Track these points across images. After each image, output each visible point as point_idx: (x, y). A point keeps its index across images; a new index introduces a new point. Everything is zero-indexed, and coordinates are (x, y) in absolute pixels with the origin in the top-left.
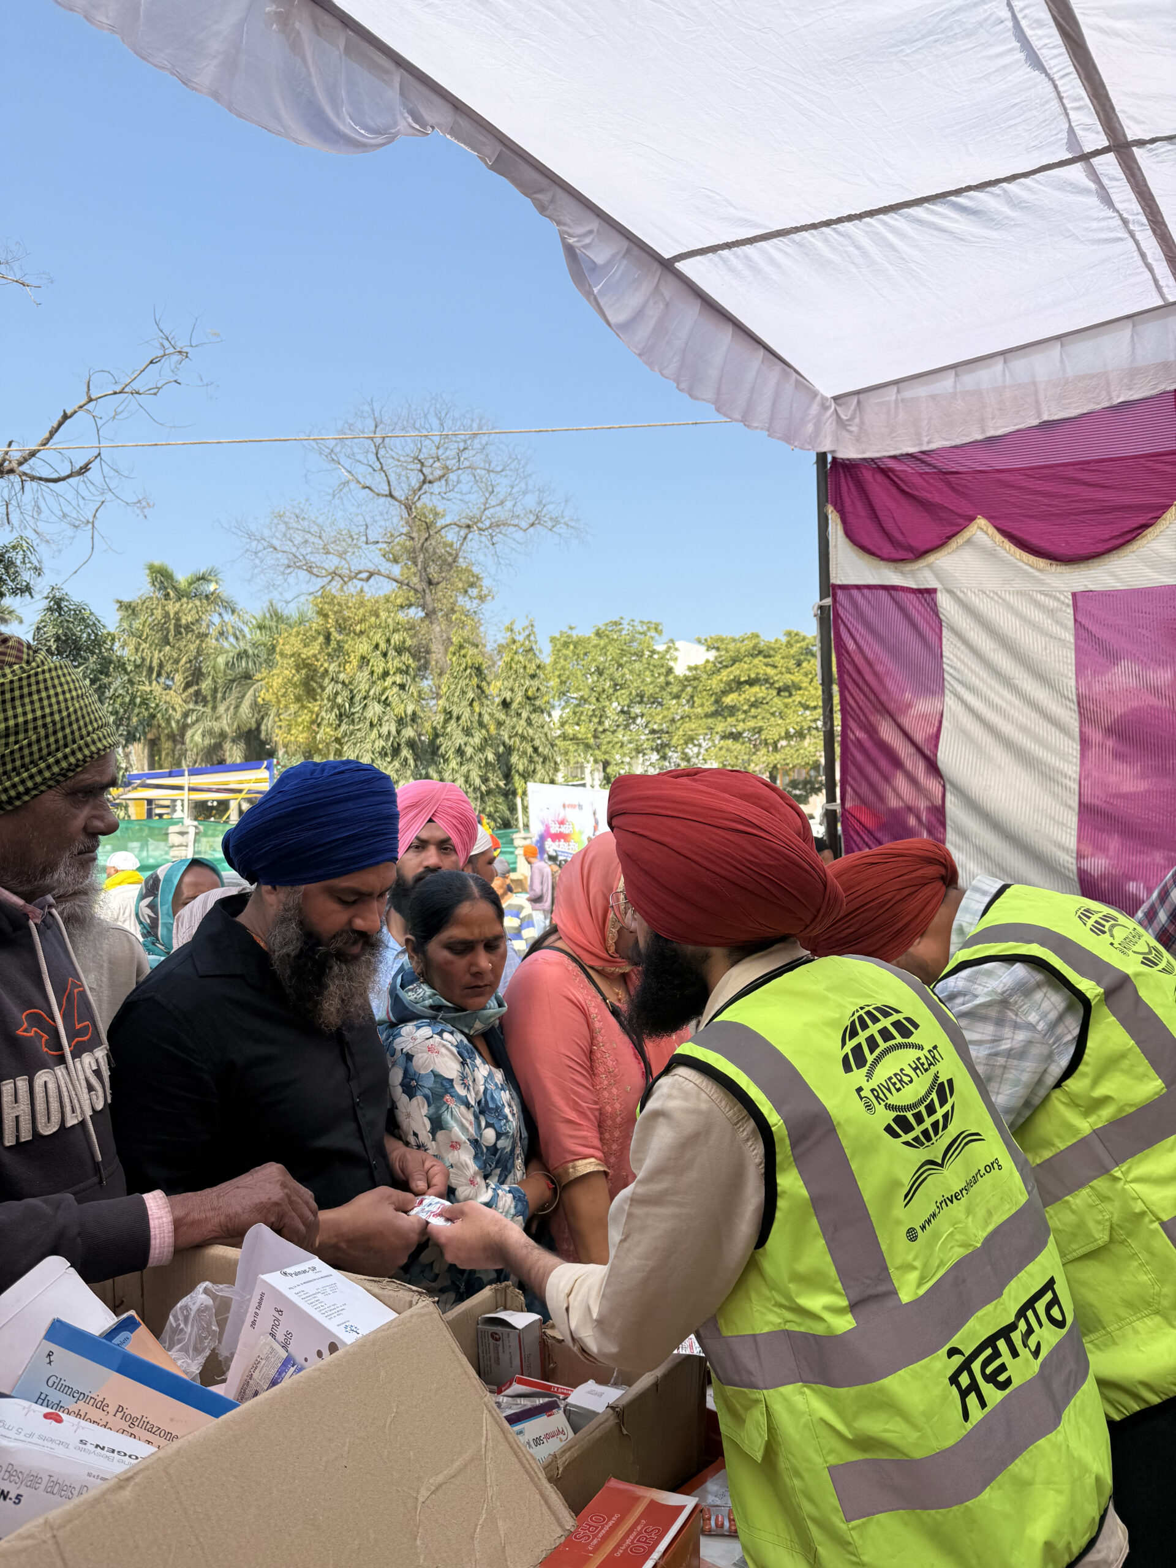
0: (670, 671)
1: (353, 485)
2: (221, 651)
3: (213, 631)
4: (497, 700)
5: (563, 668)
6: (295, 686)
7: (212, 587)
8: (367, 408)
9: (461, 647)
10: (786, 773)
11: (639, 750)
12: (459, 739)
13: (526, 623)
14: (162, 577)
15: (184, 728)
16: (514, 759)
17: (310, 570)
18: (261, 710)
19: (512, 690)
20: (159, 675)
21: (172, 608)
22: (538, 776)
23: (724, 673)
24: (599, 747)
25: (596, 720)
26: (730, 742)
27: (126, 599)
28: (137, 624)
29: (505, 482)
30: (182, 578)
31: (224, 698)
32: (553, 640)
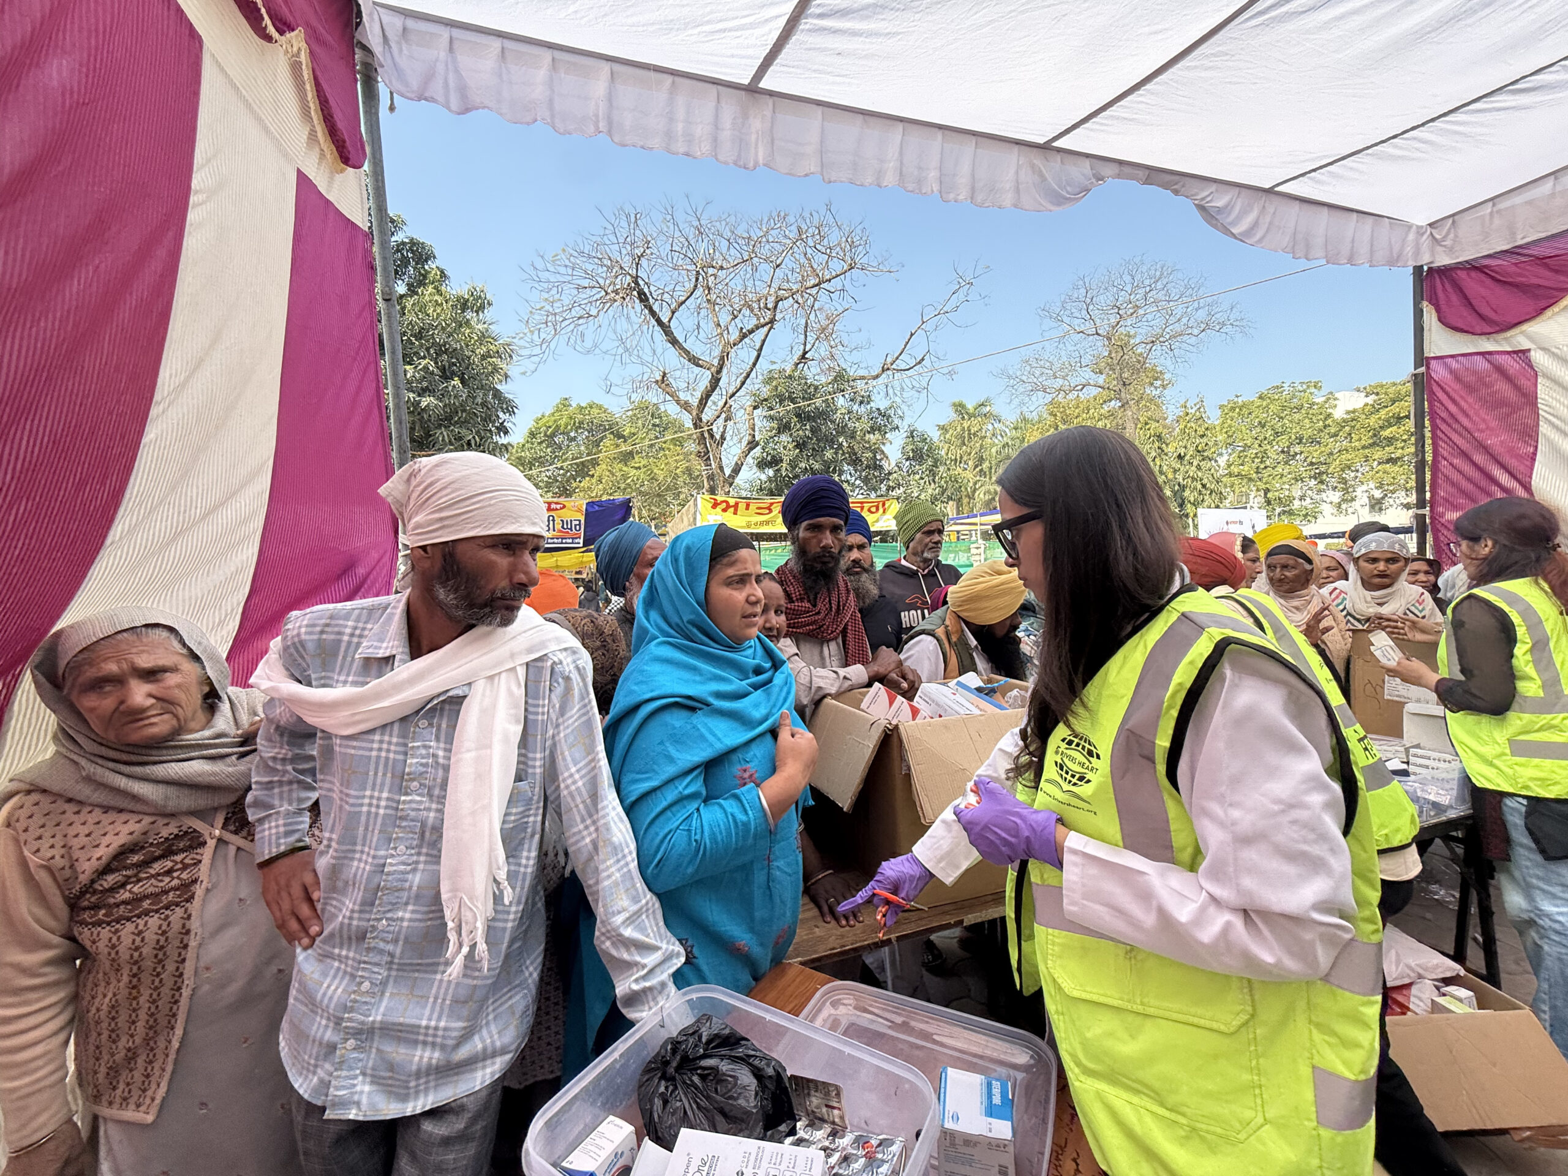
0: (1329, 416)
1: (1071, 333)
2: (993, 445)
3: (989, 434)
4: (1174, 455)
5: (1230, 426)
7: (988, 408)
8: (1081, 283)
9: (1146, 424)
11: (1298, 479)
13: (1198, 400)
14: (960, 408)
15: (975, 490)
16: (1187, 493)
17: (1045, 390)
19: (1185, 447)
21: (966, 424)
22: (1206, 504)
23: (1383, 412)
24: (1261, 479)
25: (1258, 460)
27: (942, 424)
28: (947, 436)
29: (1182, 305)
30: (970, 407)
32: (1221, 407)
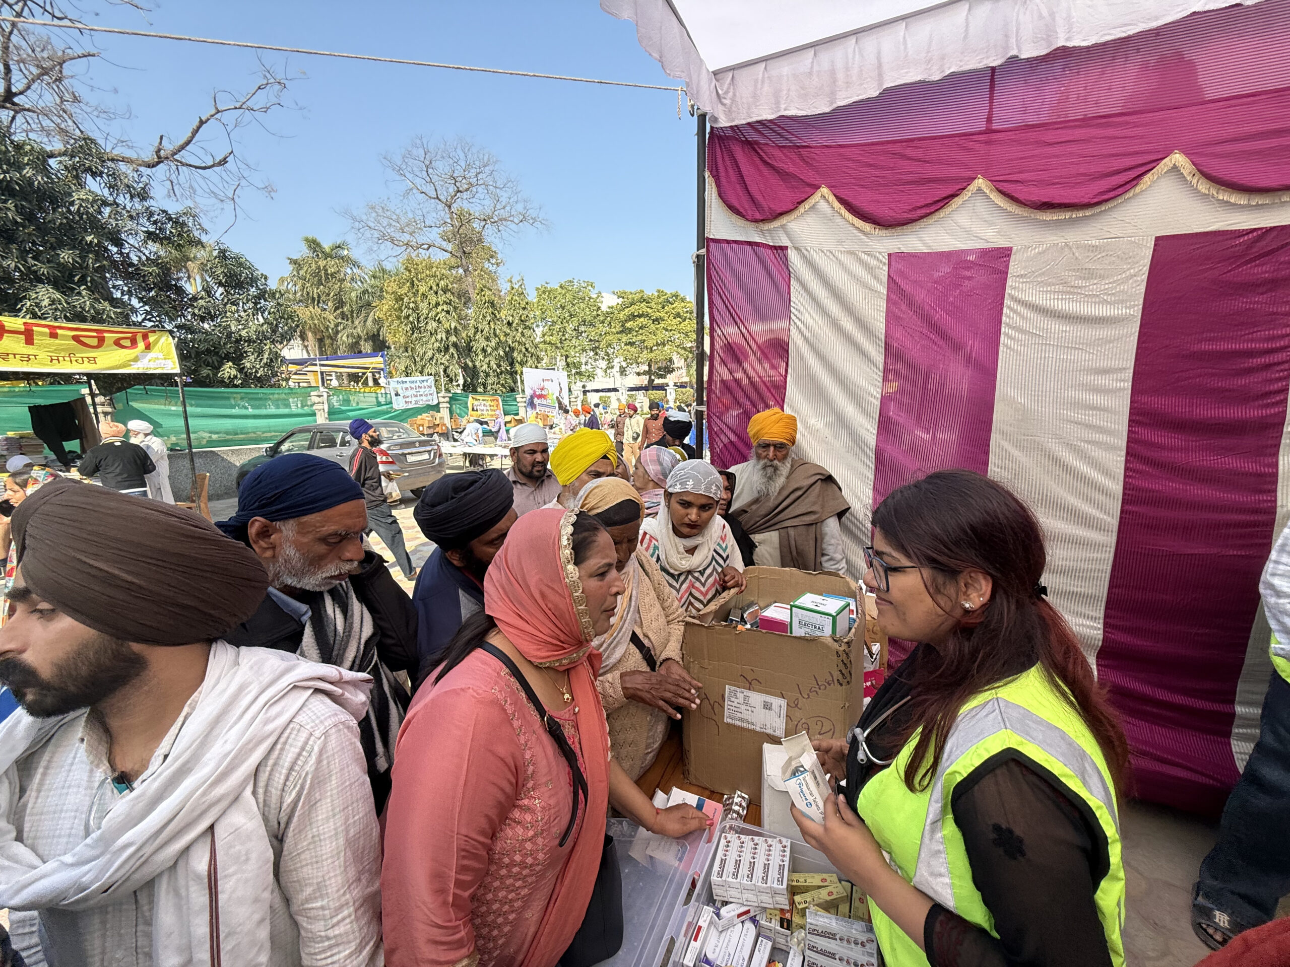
0: (599, 308)
1: (415, 191)
2: (352, 290)
3: (348, 278)
4: (505, 322)
5: (543, 305)
6: (395, 310)
7: (345, 252)
9: (482, 290)
10: (656, 363)
11: (584, 350)
12: (483, 343)
13: (519, 278)
14: (314, 245)
15: (337, 332)
16: (515, 354)
17: (392, 241)
18: (378, 322)
19: (513, 316)
20: (319, 302)
21: (322, 263)
22: (529, 364)
23: (627, 310)
24: (563, 348)
25: (561, 334)
26: (629, 347)
27: (295, 258)
28: (302, 272)
29: (505, 195)
30: (327, 246)
31: (358, 317)
32: (537, 289)
